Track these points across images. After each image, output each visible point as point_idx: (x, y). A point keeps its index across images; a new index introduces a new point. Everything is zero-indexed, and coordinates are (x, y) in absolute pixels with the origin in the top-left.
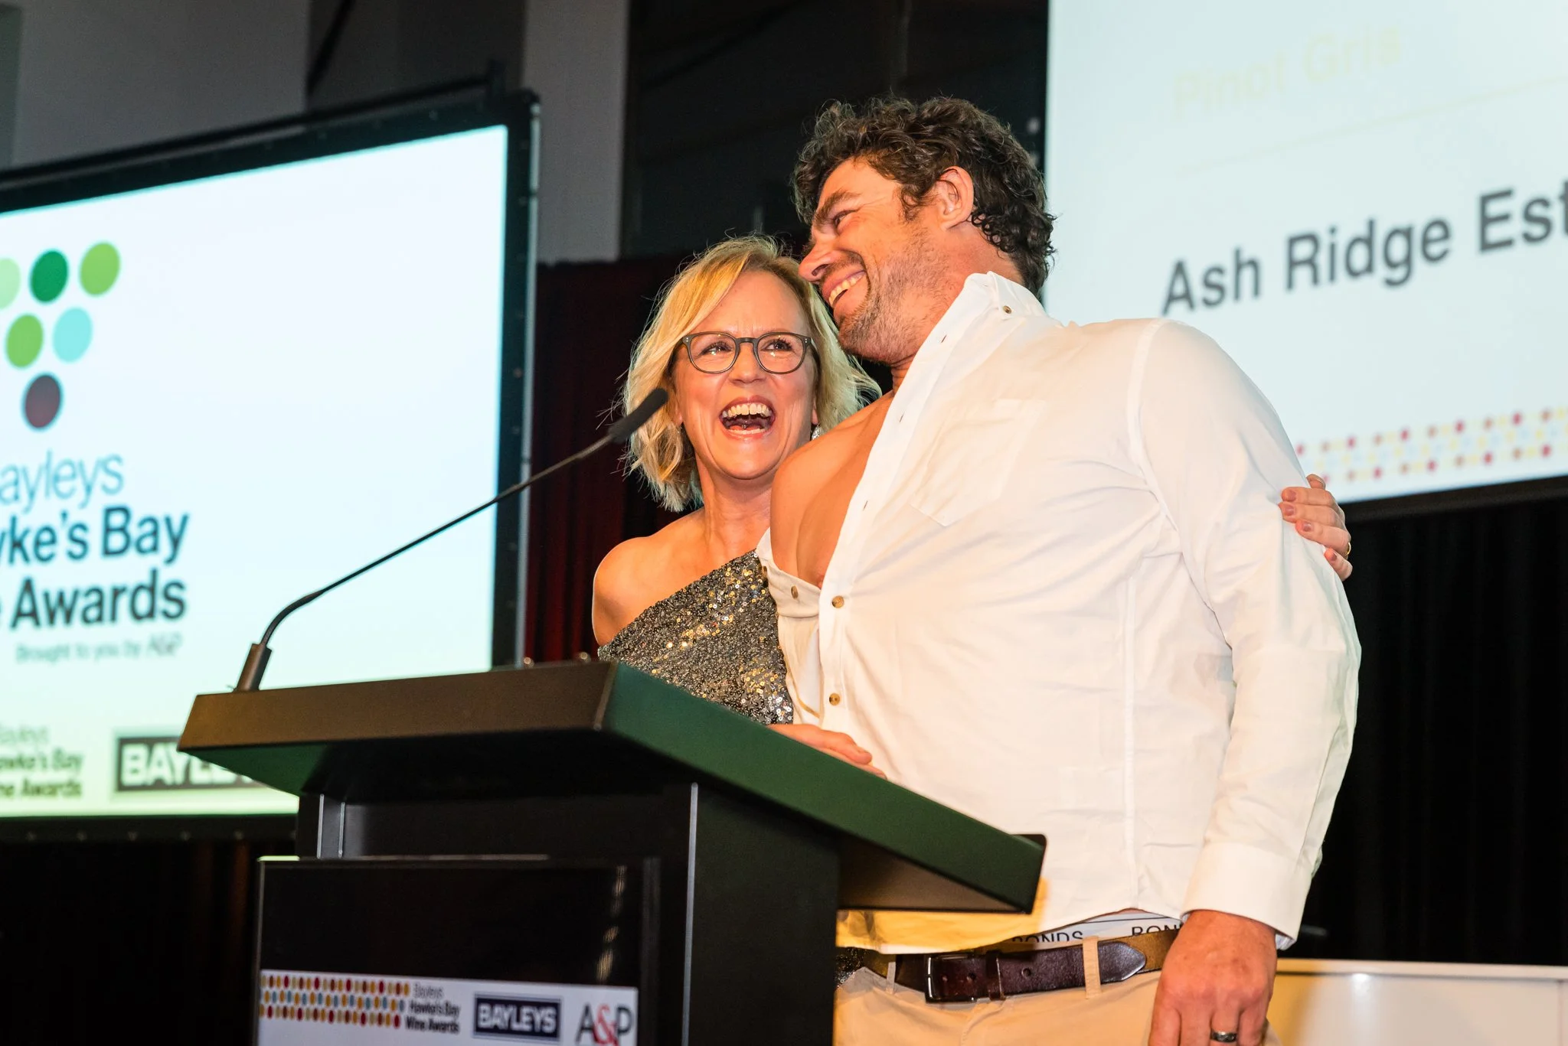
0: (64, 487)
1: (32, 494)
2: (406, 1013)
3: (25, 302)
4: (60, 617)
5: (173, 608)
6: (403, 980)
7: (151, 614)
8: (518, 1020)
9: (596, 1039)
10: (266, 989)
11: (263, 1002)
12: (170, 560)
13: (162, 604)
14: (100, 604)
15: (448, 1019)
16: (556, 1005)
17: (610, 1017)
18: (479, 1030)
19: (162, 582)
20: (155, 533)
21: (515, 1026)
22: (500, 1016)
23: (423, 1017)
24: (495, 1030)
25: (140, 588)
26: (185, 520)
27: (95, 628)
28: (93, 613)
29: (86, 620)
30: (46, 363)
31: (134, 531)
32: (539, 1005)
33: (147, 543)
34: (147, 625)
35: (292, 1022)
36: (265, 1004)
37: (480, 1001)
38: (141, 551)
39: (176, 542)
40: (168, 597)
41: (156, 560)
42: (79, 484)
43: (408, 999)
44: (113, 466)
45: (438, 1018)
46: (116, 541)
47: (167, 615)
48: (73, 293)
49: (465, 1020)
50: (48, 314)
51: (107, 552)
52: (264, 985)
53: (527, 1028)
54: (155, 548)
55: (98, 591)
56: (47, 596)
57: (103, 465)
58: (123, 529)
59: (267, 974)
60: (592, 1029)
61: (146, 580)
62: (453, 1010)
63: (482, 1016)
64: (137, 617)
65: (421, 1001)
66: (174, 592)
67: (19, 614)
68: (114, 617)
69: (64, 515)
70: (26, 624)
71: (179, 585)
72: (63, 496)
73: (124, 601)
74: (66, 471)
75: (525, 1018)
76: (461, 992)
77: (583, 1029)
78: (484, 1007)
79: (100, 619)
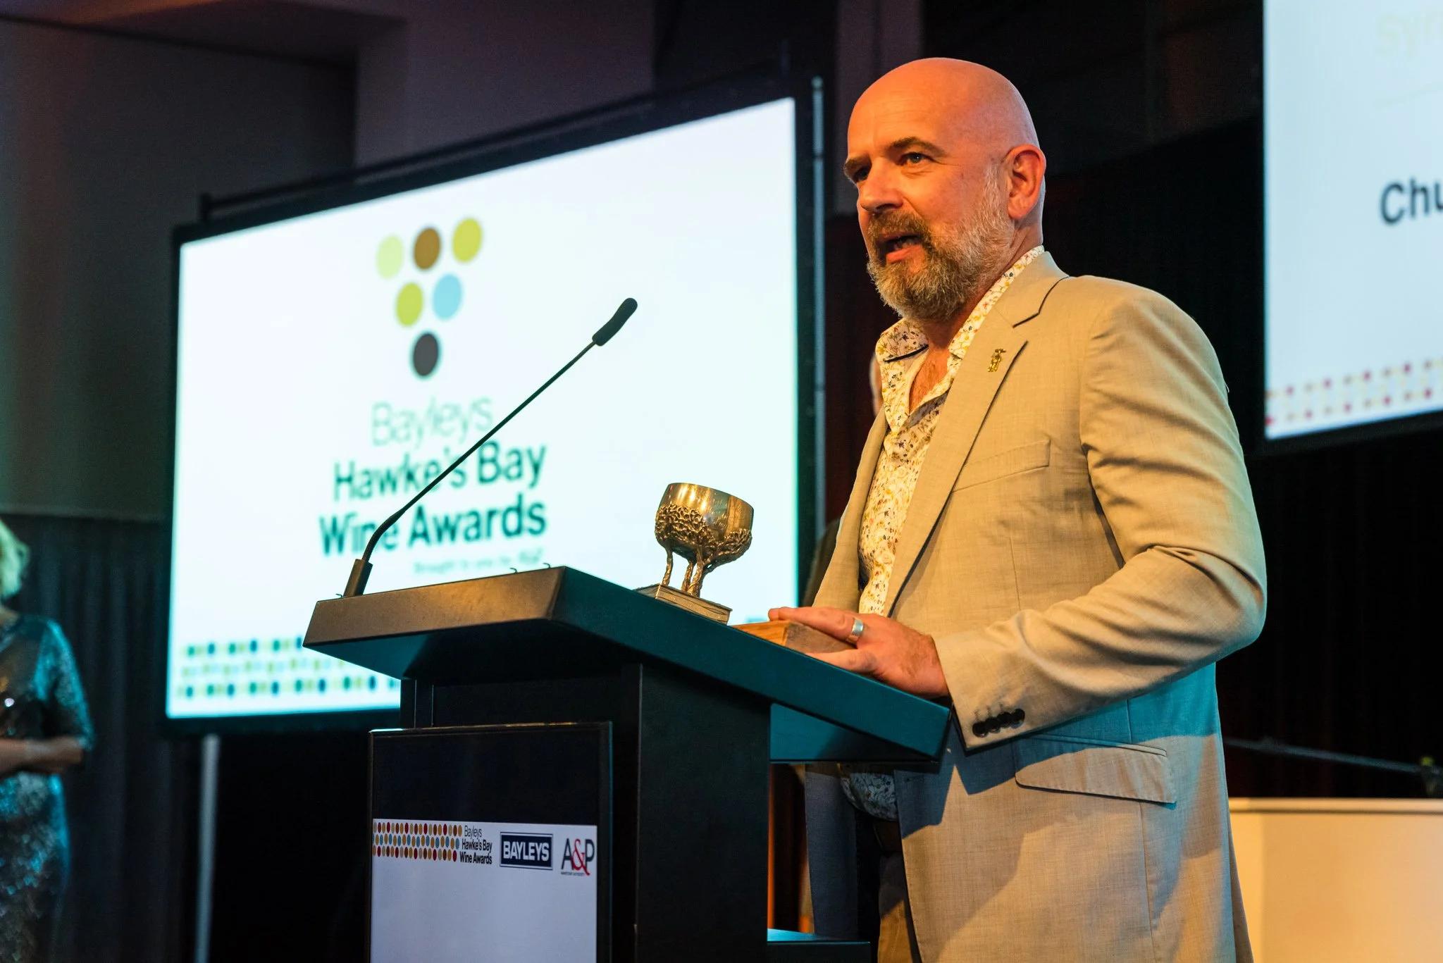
0: (446, 426)
1: (420, 433)
2: (460, 850)
3: (409, 271)
4: (446, 536)
5: (536, 525)
6: (457, 823)
7: (519, 531)
8: (527, 854)
9: (574, 866)
10: (376, 833)
11: (375, 844)
12: (533, 485)
13: (528, 523)
14: (477, 525)
15: (485, 853)
16: (548, 840)
17: (581, 849)
18: (504, 861)
19: (527, 504)
20: (519, 463)
21: (525, 857)
22: (515, 850)
23: (470, 852)
24: (513, 861)
25: (509, 510)
26: (543, 451)
27: (475, 545)
28: (473, 532)
29: (467, 538)
30: (428, 322)
31: (503, 461)
32: (539, 840)
33: (514, 471)
34: (516, 540)
35: (392, 859)
36: (376, 845)
37: (504, 838)
38: (509, 477)
39: (536, 468)
40: (533, 517)
41: (522, 485)
42: (457, 424)
43: (461, 838)
44: (484, 407)
45: (480, 853)
46: (489, 470)
47: (532, 532)
48: (447, 263)
49: (495, 853)
50: (428, 280)
51: (482, 480)
52: (375, 832)
53: (532, 858)
54: (519, 475)
55: (475, 513)
56: (435, 520)
57: (475, 406)
58: (493, 461)
59: (377, 821)
60: (570, 858)
61: (513, 502)
62: (488, 846)
63: (506, 850)
64: (508, 533)
65: (469, 839)
66: (537, 512)
67: (415, 535)
68: (489, 534)
69: (447, 451)
70: (420, 542)
71: (540, 506)
72: (446, 434)
73: (497, 522)
74: (447, 413)
75: (531, 851)
76: (492, 831)
77: (566, 858)
78: (507, 843)
79: (478, 536)
